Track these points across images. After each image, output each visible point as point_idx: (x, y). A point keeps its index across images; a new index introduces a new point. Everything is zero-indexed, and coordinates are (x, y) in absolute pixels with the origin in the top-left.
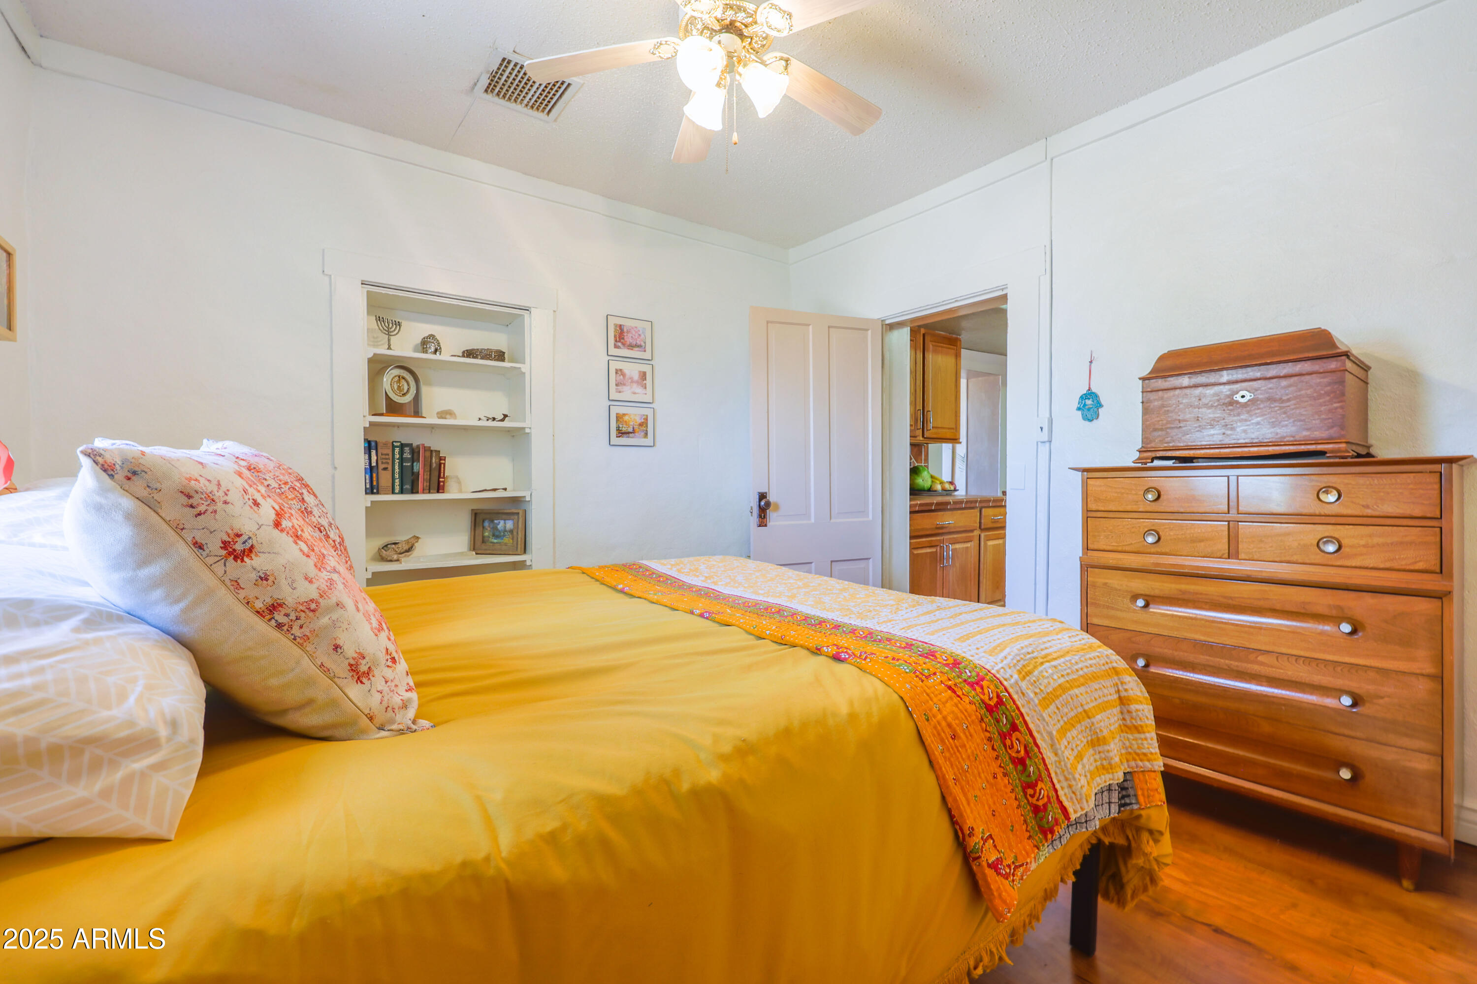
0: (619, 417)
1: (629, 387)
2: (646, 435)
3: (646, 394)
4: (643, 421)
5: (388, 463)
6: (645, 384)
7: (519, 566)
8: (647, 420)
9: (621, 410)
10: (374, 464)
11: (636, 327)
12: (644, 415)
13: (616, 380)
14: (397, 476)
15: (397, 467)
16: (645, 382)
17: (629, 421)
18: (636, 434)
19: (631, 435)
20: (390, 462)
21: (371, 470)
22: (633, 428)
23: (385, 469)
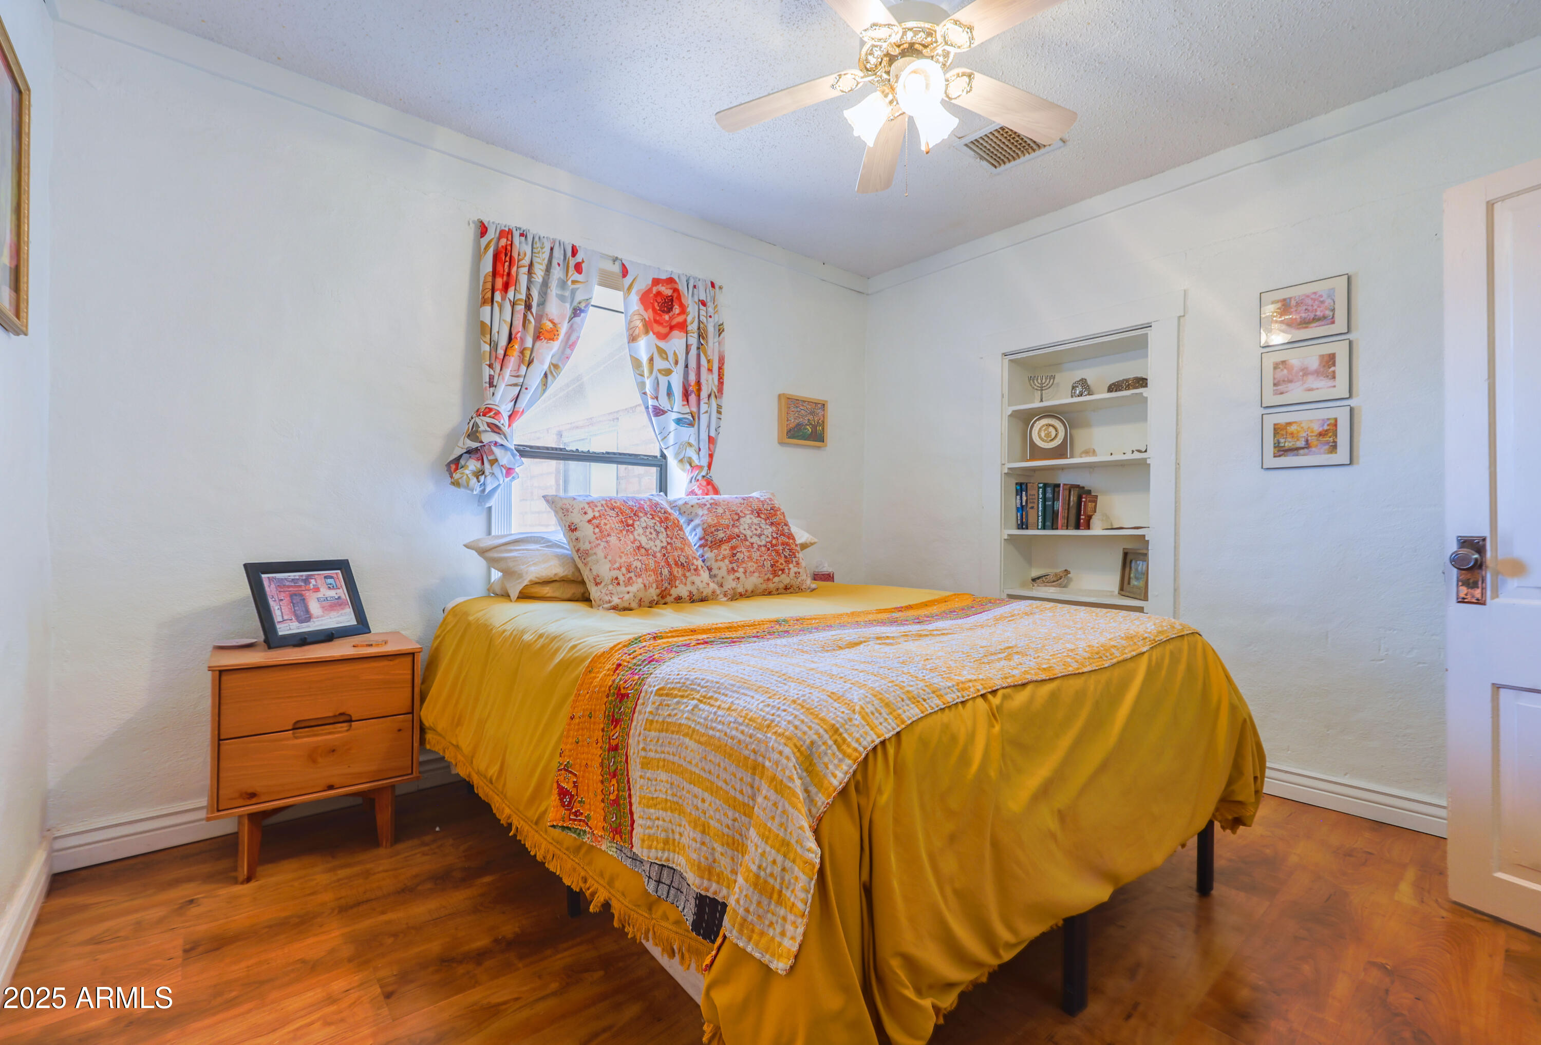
0: (1278, 430)
1: (1298, 384)
2: (1334, 448)
3: (1335, 386)
4: (1326, 427)
5: (1034, 503)
6: (1334, 372)
7: (1140, 610)
8: (1336, 425)
9: (1282, 419)
10: (1024, 504)
11: (1315, 293)
12: (1328, 419)
13: (1274, 379)
14: (1040, 514)
15: (1040, 506)
16: (1332, 369)
17: (1298, 432)
18: (1313, 449)
19: (1301, 452)
20: (1036, 501)
21: (1022, 509)
22: (1307, 441)
23: (1032, 508)
